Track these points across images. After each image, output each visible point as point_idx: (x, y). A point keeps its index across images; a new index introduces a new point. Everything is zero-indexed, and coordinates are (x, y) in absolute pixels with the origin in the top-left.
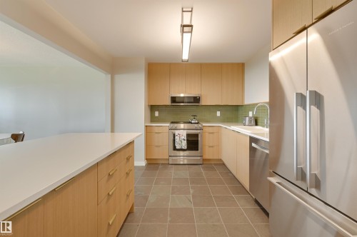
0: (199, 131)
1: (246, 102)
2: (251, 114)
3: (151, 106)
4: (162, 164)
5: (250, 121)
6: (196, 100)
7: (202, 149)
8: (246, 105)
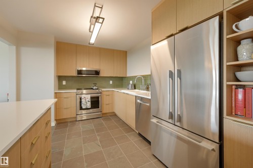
0: (99, 95)
1: (128, 75)
2: (131, 82)
3: (59, 76)
4: (70, 122)
5: (132, 87)
6: (97, 73)
7: (101, 106)
8: (128, 77)
